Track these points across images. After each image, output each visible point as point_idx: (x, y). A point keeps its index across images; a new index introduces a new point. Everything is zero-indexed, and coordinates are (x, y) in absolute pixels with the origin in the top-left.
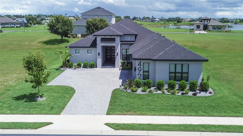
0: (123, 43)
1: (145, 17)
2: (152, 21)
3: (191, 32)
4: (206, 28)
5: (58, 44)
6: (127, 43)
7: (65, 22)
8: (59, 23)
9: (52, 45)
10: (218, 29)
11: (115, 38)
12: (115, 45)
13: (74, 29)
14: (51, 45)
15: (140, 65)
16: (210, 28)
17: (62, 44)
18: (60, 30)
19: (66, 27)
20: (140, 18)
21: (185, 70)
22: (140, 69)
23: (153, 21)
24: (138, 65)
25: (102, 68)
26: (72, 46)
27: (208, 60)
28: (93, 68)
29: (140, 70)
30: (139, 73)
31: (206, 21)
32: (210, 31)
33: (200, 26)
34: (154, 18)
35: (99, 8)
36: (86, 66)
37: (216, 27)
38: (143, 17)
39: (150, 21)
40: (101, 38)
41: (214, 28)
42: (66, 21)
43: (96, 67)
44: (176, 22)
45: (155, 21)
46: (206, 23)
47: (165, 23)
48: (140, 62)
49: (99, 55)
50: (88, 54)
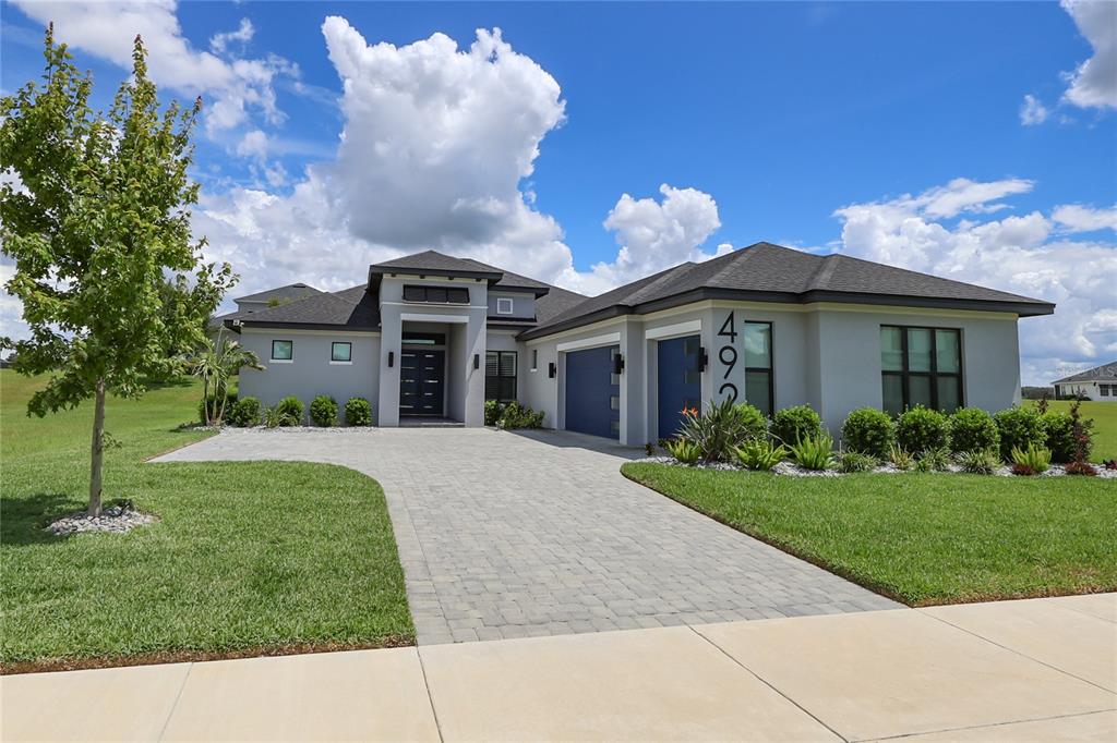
11: (466, 290)
12: (464, 319)
15: (728, 334)
21: (946, 363)
22: (728, 356)
24: (721, 334)
25: (399, 426)
27: (1054, 305)
28: (360, 425)
30: (725, 377)
40: (405, 287)
43: (375, 423)
48: (731, 317)
49: (391, 365)
50: (336, 363)
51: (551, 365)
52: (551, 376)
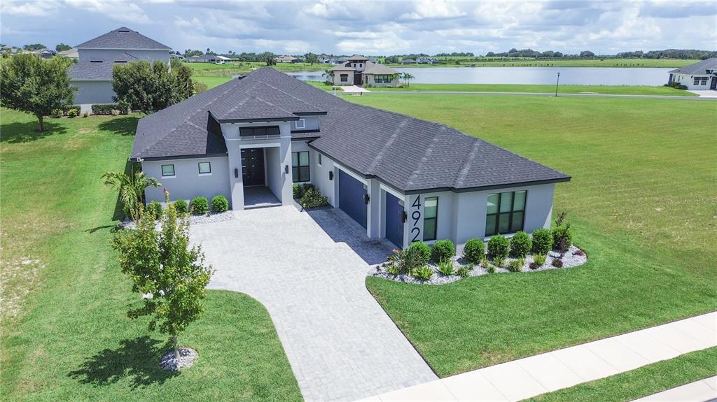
0: (297, 135)
1: (190, 50)
2: (212, 60)
3: (337, 89)
4: (358, 81)
5: (34, 139)
6: (300, 137)
7: (47, 75)
8: (28, 75)
9: (14, 142)
10: (387, 81)
11: (278, 127)
12: (278, 145)
13: (74, 93)
14: (10, 142)
15: (417, 206)
16: (371, 80)
17: (47, 137)
18: (34, 99)
19: (53, 89)
20: (178, 53)
21: (518, 206)
23: (214, 60)
24: (414, 206)
25: (245, 209)
26: (151, 155)
28: (221, 212)
29: (418, 219)
30: (414, 225)
31: (358, 65)
32: (370, 86)
33: (347, 75)
34: (212, 53)
35: (124, 31)
36: (203, 210)
37: (381, 78)
38: (186, 52)
39: (206, 61)
40: (241, 128)
41: (378, 81)
42: (50, 71)
43: (230, 208)
44: (266, 64)
45: (219, 61)
46: (358, 68)
47: (241, 65)
48: (418, 198)
49: (237, 176)
50: (201, 175)
51: (331, 173)
52: (331, 179)
